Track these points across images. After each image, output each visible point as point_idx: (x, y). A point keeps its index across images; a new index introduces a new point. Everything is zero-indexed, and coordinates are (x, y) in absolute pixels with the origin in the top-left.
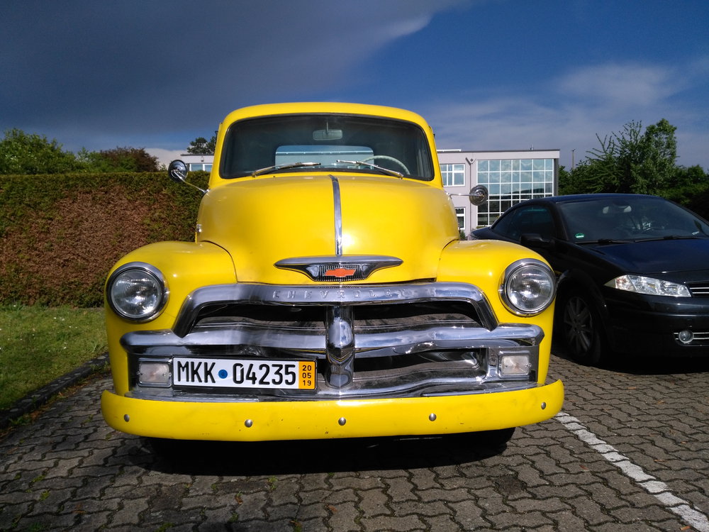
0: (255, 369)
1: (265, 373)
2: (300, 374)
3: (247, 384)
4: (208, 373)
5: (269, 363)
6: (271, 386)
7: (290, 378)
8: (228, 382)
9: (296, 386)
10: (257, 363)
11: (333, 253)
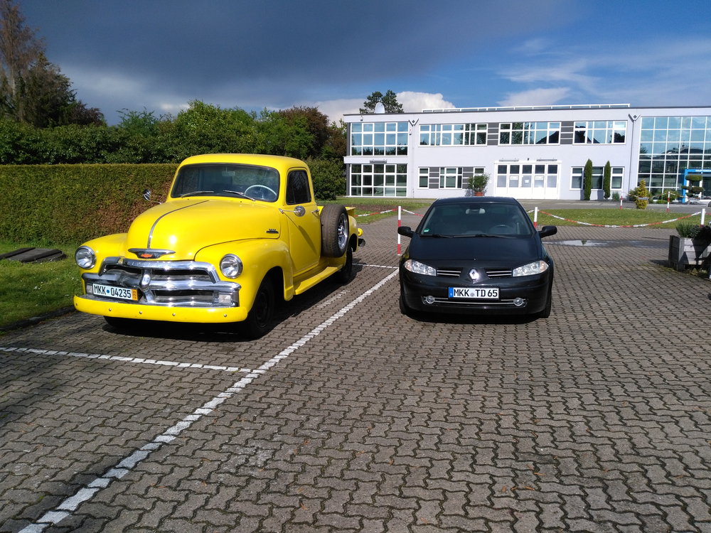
0: (118, 291)
1: (121, 292)
2: (132, 294)
3: (115, 296)
4: (103, 291)
5: (122, 289)
6: (123, 298)
7: (129, 295)
8: (109, 295)
9: (131, 299)
10: (118, 288)
11: (146, 247)
